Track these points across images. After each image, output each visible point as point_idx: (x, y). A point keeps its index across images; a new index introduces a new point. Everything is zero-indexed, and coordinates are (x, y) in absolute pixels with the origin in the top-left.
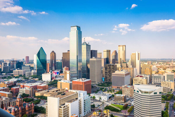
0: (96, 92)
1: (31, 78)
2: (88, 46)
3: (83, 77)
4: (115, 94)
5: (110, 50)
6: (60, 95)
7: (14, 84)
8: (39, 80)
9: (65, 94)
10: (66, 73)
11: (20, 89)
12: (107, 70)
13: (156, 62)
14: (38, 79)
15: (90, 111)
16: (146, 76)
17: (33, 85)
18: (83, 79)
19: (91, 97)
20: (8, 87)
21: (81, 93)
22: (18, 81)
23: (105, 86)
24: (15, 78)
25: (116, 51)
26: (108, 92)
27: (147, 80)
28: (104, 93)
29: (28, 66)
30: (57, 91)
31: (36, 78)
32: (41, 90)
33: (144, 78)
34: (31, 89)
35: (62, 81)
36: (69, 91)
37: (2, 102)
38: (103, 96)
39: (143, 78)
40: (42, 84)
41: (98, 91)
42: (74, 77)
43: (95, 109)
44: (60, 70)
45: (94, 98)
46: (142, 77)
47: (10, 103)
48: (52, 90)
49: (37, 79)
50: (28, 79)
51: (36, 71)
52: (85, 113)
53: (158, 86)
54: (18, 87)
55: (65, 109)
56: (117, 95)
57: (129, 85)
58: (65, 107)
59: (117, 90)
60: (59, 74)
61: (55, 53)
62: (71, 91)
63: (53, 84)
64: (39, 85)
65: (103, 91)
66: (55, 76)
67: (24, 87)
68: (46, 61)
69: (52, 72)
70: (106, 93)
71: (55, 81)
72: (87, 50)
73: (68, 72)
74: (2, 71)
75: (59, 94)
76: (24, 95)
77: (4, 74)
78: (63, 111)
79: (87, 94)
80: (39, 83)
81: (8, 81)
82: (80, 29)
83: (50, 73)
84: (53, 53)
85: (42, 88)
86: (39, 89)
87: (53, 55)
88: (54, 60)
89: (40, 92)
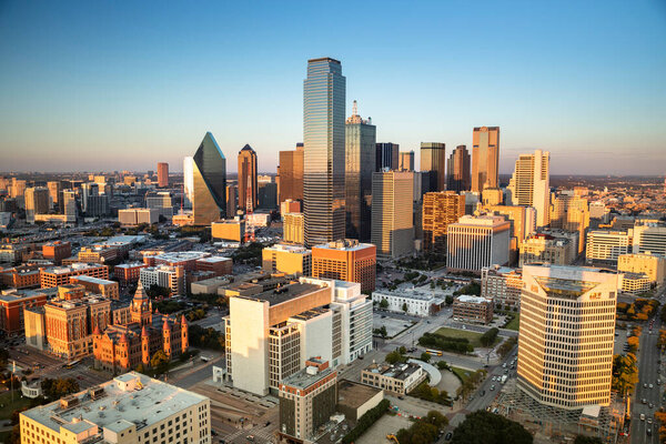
0: (392, 287)
1: (177, 236)
2: (367, 130)
3: (349, 236)
4: (456, 294)
5: (444, 145)
6: (272, 291)
7: (123, 255)
8: (202, 242)
9: (286, 290)
11: (141, 269)
12: (431, 213)
13: (606, 189)
14: (198, 239)
15: (371, 348)
16: (566, 235)
17: (184, 260)
18: (350, 242)
19: (375, 303)
20: (104, 263)
21: (339, 289)
22: (137, 245)
23: (423, 268)
24: (126, 234)
25: (465, 147)
26: (433, 287)
27: (568, 251)
28: (420, 290)
29: (166, 196)
30: (260, 279)
31: (190, 235)
32: (210, 276)
33: (560, 243)
34: (177, 272)
35: (279, 248)
36: (301, 279)
37: (88, 311)
38: (415, 301)
39: (555, 243)
40: (210, 256)
41: (398, 282)
42: (320, 234)
43: (387, 341)
45: (384, 304)
46: (553, 238)
47: (111, 314)
48: (246, 277)
49: (195, 239)
50: (166, 238)
51: (192, 212)
52: (353, 353)
53: (608, 272)
54: (136, 265)
55: (288, 339)
56: (463, 298)
57: (506, 265)
58: (286, 332)
59: (465, 283)
60: (269, 224)
61: (254, 153)
62: (309, 280)
63: (249, 255)
64: (202, 260)
65: (414, 283)
67: (153, 263)
68: (225, 180)
69: (245, 217)
70: (425, 289)
71: (254, 245)
72: (363, 145)
74: (84, 210)
75: (266, 289)
76: (156, 291)
77: (91, 220)
78: (280, 346)
79: (362, 293)
80: (202, 254)
81: (104, 243)
82: (340, 70)
83: (237, 219)
84: (247, 153)
85: (211, 269)
86: (202, 273)
87: (246, 159)
88: (249, 177)
89: (205, 281)
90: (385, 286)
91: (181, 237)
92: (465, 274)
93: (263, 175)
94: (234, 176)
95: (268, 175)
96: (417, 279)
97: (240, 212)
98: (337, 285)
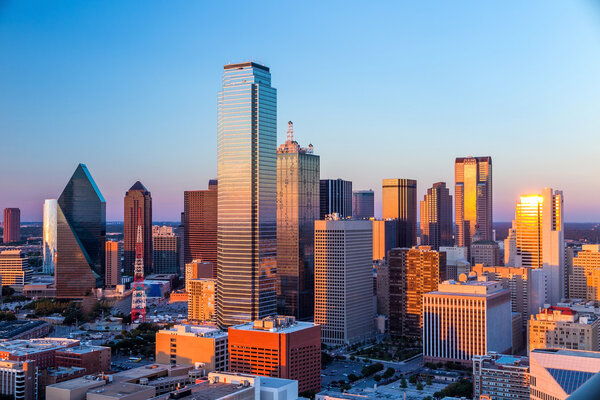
0: (344, 385)
1: (29, 316)
2: (308, 161)
3: (282, 311)
5: (415, 182)
6: (167, 396)
8: (68, 322)
9: (189, 393)
10: (197, 290)
14: (61, 319)
16: (592, 309)
17: (37, 351)
18: (281, 319)
21: (268, 389)
23: (390, 357)
25: (444, 184)
26: (404, 386)
28: (385, 389)
29: (15, 256)
30: (152, 378)
31: (49, 314)
32: (76, 375)
33: (584, 320)
34: (25, 369)
35: (180, 330)
36: (211, 376)
39: (577, 320)
41: (353, 378)
42: (240, 309)
44: (169, 276)
46: (574, 312)
48: (130, 375)
50: (12, 318)
51: (54, 279)
57: (508, 352)
59: (449, 379)
60: (167, 296)
61: (147, 193)
62: (222, 377)
64: (70, 351)
65: (377, 379)
66: (144, 305)
68: (103, 233)
69: (132, 285)
70: (393, 389)
71: (144, 327)
72: (302, 182)
73: (209, 285)
75: (160, 391)
79: (300, 395)
80: (65, 341)
82: (269, 79)
84: (138, 194)
85: (78, 364)
86: (64, 371)
87: (136, 203)
88: (140, 228)
89: (68, 383)
90: (334, 384)
91: (34, 317)
92: (450, 366)
93: (161, 224)
94: (117, 227)
95: (168, 224)
96: (382, 373)
97: (126, 279)
98: (263, 384)
